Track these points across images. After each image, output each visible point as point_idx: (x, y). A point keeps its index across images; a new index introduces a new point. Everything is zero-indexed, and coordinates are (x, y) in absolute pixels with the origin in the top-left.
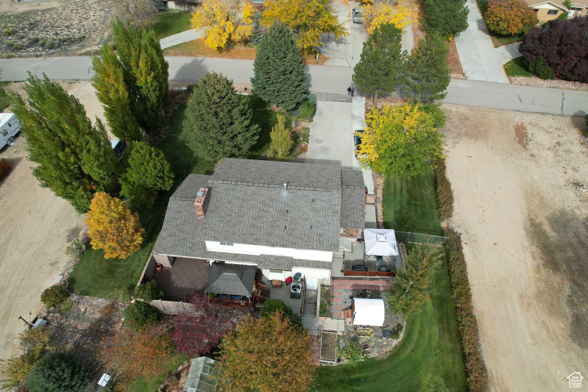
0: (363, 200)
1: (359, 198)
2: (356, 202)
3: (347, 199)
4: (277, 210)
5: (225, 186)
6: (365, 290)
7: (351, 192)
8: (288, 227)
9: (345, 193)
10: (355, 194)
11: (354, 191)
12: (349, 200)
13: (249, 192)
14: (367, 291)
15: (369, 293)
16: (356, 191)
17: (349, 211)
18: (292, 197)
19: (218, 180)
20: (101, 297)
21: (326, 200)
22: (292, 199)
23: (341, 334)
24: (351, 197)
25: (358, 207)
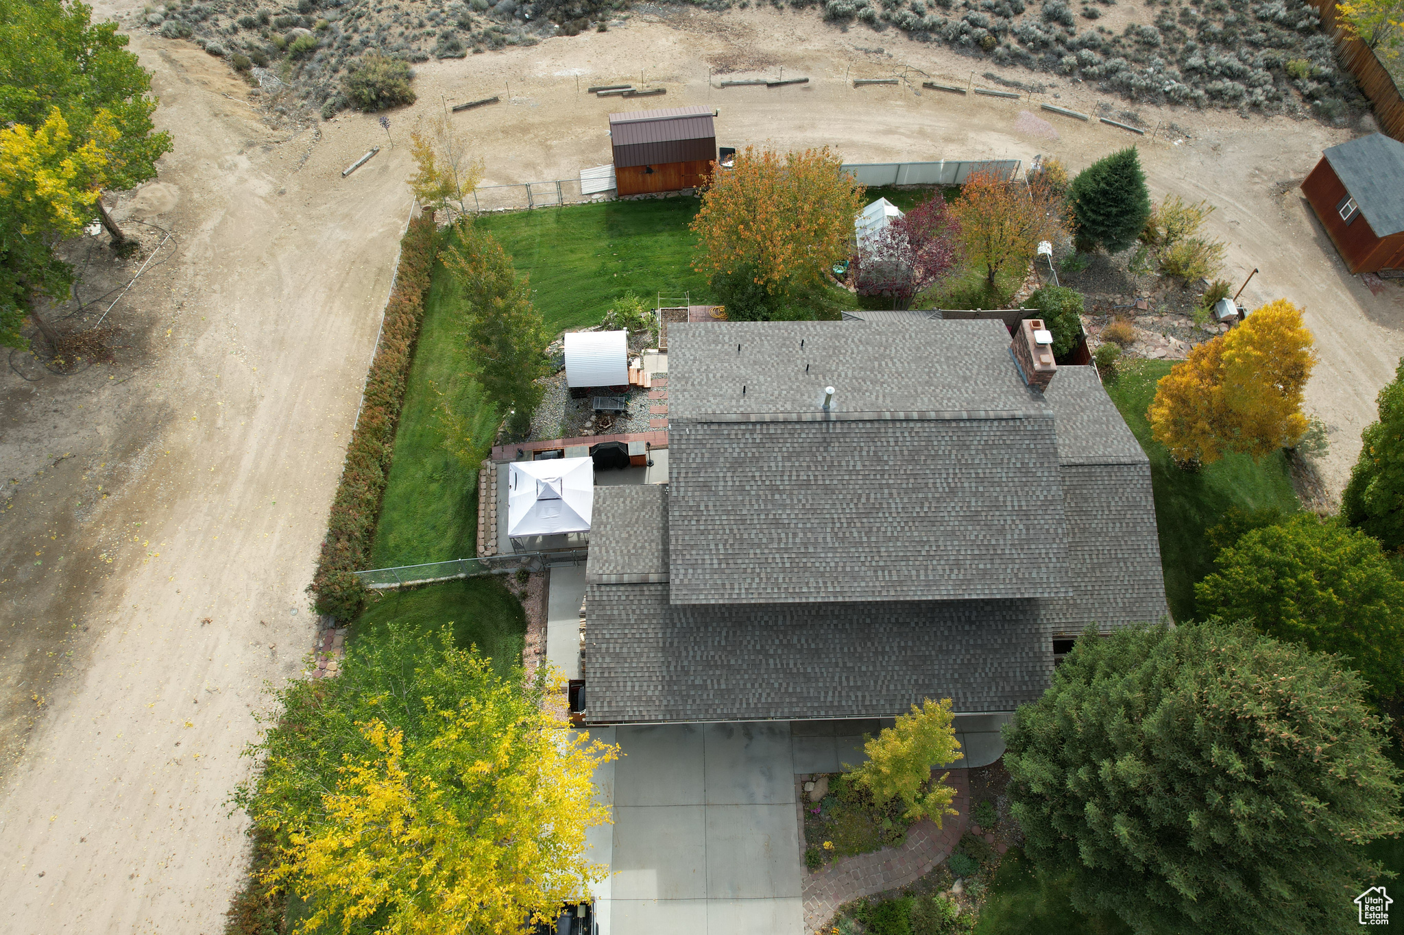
0: (596, 549)
1: (607, 552)
2: (617, 542)
3: (643, 547)
4: (836, 374)
5: (1001, 406)
6: (597, 434)
7: (630, 565)
8: (798, 346)
9: (651, 560)
10: (621, 561)
11: (623, 568)
12: (639, 545)
13: (926, 400)
14: (592, 432)
15: (588, 429)
16: (615, 568)
17: (637, 520)
18: (805, 397)
19: (1028, 417)
20: (1154, 360)
21: (711, 399)
22: (802, 395)
23: (650, 350)
24: (633, 551)
25: (612, 529)
